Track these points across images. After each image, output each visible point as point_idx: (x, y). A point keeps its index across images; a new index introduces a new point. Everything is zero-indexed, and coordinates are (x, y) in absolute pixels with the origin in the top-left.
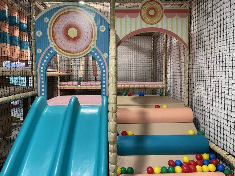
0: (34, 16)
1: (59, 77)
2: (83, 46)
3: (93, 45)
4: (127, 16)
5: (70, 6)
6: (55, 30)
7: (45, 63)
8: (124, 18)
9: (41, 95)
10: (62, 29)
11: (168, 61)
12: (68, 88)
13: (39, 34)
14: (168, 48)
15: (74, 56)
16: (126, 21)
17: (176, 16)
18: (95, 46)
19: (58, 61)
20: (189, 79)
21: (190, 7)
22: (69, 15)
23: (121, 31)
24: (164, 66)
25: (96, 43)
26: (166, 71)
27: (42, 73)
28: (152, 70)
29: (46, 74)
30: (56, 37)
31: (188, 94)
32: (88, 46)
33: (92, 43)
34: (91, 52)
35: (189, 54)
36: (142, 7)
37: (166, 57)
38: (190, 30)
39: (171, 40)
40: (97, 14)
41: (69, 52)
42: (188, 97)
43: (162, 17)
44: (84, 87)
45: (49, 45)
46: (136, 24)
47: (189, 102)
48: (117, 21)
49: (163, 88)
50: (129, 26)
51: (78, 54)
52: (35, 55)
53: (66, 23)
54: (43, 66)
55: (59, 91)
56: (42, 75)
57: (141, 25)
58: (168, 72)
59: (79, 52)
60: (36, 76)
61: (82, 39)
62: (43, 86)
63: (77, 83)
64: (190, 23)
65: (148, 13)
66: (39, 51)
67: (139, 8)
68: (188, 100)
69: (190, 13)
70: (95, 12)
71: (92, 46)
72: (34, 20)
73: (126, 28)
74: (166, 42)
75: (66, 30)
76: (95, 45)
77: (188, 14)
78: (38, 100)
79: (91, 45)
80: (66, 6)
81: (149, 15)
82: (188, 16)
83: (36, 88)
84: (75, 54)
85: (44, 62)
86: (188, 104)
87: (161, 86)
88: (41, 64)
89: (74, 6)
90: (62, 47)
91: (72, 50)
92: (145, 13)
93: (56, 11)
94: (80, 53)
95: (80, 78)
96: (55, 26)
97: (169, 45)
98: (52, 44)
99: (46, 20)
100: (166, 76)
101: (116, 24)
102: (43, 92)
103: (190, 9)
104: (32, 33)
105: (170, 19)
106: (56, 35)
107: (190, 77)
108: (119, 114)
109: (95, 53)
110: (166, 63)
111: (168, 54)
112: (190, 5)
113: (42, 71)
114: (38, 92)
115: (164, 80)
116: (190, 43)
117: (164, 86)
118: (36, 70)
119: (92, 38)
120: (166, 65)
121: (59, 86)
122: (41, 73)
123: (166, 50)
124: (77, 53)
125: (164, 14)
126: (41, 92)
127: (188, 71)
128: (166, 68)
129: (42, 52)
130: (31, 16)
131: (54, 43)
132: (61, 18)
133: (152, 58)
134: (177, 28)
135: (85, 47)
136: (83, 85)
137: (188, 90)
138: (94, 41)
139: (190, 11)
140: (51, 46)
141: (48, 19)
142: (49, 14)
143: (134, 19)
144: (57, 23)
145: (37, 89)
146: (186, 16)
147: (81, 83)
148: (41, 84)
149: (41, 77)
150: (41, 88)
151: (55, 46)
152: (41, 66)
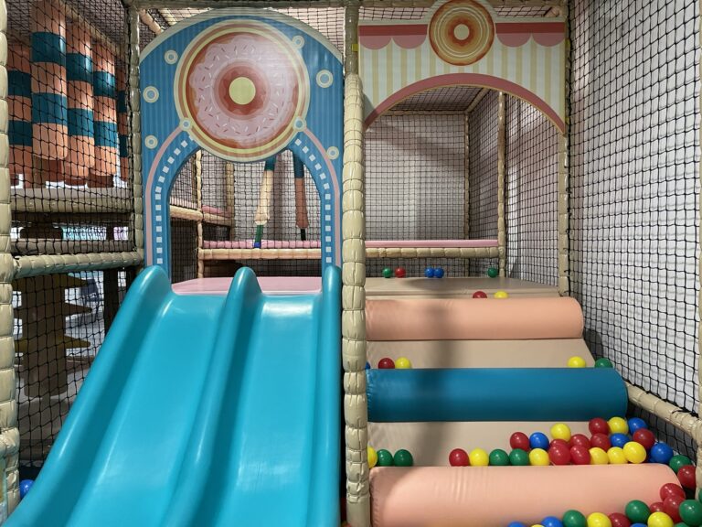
0: (138, 48)
1: (200, 226)
2: (270, 127)
3: (298, 123)
4: (393, 42)
5: (236, 17)
6: (194, 84)
7: (166, 175)
8: (385, 48)
9: (154, 263)
10: (212, 83)
11: (513, 178)
12: (226, 257)
13: (151, 94)
14: (511, 140)
15: (247, 155)
16: (389, 57)
17: (531, 41)
18: (304, 128)
19: (199, 178)
20: (569, 219)
21: (569, 17)
22: (233, 42)
23: (376, 84)
24: (500, 192)
25: (308, 118)
26: (506, 205)
27: (157, 202)
28: (467, 210)
29: (168, 209)
30: (196, 104)
31: (569, 260)
32: (285, 127)
33: (297, 119)
34: (293, 143)
35: (569, 147)
36: (433, 19)
37: (505, 166)
38: (569, 81)
39: (519, 115)
40: (308, 39)
41: (234, 145)
42: (569, 271)
43: (491, 43)
44: (270, 254)
45: (177, 125)
46: (418, 65)
47: (572, 283)
48: (366, 55)
49: (498, 257)
50: (397, 70)
51: (258, 149)
52: (140, 153)
53: (225, 64)
54: (161, 185)
55: (201, 265)
56: (158, 208)
57: (432, 66)
58: (513, 208)
59: (261, 145)
60: (143, 213)
61: (267, 109)
62: (159, 240)
63: (251, 243)
64: (570, 60)
65: (451, 33)
66: (151, 142)
67: (426, 20)
68: (569, 278)
69: (570, 32)
70: (303, 34)
71: (295, 127)
72: (138, 59)
73: (390, 75)
74: (506, 124)
75: (225, 83)
76: (304, 124)
77: (562, 35)
78: (146, 277)
79: (293, 124)
80: (224, 18)
81: (455, 41)
82: (563, 43)
83: (141, 244)
84: (249, 151)
85: (162, 174)
86: (570, 291)
87: (491, 250)
88: (156, 178)
89: (247, 17)
90: (212, 129)
91: (239, 139)
92: (443, 33)
93: (197, 34)
94: (263, 148)
95: (261, 227)
96: (196, 73)
97: (513, 131)
98: (186, 124)
99: (170, 57)
100: (506, 221)
101: (363, 65)
102: (159, 256)
103: (569, 21)
104: (132, 94)
105: (512, 51)
106: (198, 98)
107: (572, 211)
108: (371, 314)
109: (303, 145)
110: (506, 183)
111: (510, 156)
112: (569, 10)
113: (158, 197)
114: (145, 256)
115: (501, 234)
116: (570, 115)
117: (501, 249)
118: (142, 194)
119: (296, 105)
120: (506, 190)
121: (201, 251)
122: (154, 202)
123: (506, 145)
124: (254, 146)
125: (496, 35)
126: (155, 256)
127: (566, 196)
128: (506, 197)
129: (160, 145)
130: (129, 45)
131: (190, 120)
132: (210, 50)
133: (467, 175)
134: (533, 73)
135: (277, 129)
136: (268, 248)
137: (569, 250)
138: (301, 114)
139: (570, 28)
140: (182, 127)
141: (175, 55)
142: (179, 40)
143: (411, 52)
144: (199, 65)
145: (144, 246)
146: (560, 42)
147: (264, 242)
148: (155, 234)
149: (154, 213)
150: (155, 245)
151: (193, 129)
152: (156, 183)
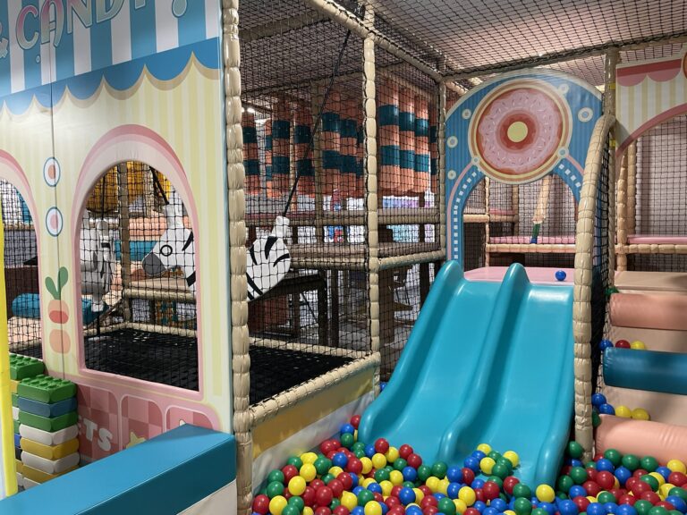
1: (487, 226)
2: (538, 157)
3: (562, 152)
4: (648, 77)
5: (514, 78)
6: (481, 132)
8: (640, 84)
9: (453, 258)
10: (495, 128)
12: (507, 251)
13: (452, 142)
15: (520, 180)
16: (645, 91)
18: (566, 155)
19: (487, 189)
22: (512, 97)
23: (631, 116)
25: (570, 148)
27: (455, 216)
29: (462, 219)
30: (483, 145)
32: (551, 156)
33: (560, 149)
34: (557, 167)
40: (572, 85)
41: (510, 172)
44: (545, 249)
45: (470, 161)
48: (622, 92)
50: (652, 101)
51: (529, 174)
52: (444, 183)
53: (504, 114)
54: (458, 204)
55: (487, 256)
56: (456, 220)
59: (531, 171)
60: (445, 224)
61: (536, 143)
63: (528, 239)
66: (452, 175)
67: (682, 55)
70: (568, 82)
71: (559, 155)
73: (645, 106)
75: (505, 128)
76: (567, 152)
78: (448, 267)
79: (558, 153)
80: (505, 81)
83: (444, 245)
84: (522, 176)
85: (459, 196)
88: (455, 199)
89: (523, 76)
90: (494, 163)
91: (514, 168)
93: (485, 95)
94: (533, 173)
95: (537, 226)
96: (484, 123)
98: (476, 160)
99: (466, 114)
101: (619, 101)
102: (455, 253)
104: (440, 142)
106: (484, 141)
109: (565, 169)
113: (456, 213)
114: (446, 253)
119: (560, 137)
121: (488, 245)
124: (525, 173)
126: (453, 253)
129: (457, 176)
130: (439, 109)
131: (479, 158)
132: (494, 105)
135: (544, 158)
136: (543, 244)
138: (564, 145)
140: (473, 162)
141: (469, 112)
142: (471, 103)
143: (666, 85)
144: (486, 117)
145: (446, 247)
147: (539, 238)
148: (453, 238)
149: (453, 224)
150: (453, 246)
151: (481, 164)
152: (454, 203)
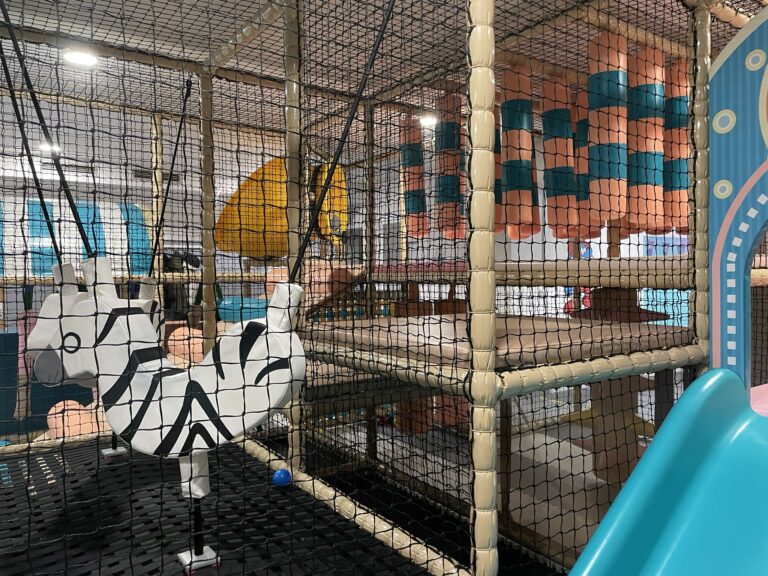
0: (707, 60)
7: (744, 236)
9: (724, 365)
13: (724, 122)
27: (730, 275)
45: (763, 159)
52: (707, 206)
54: (736, 250)
56: (731, 283)
60: (708, 290)
62: (731, 330)
66: (723, 189)
72: (707, 76)
83: (705, 334)
88: (729, 240)
99: (754, 60)
102: (730, 353)
104: (698, 125)
113: (731, 268)
114: (710, 351)
118: (708, 264)
122: (724, 275)
126: (726, 353)
129: (736, 192)
130: (695, 61)
141: (761, 55)
145: (708, 337)
148: (726, 322)
149: (725, 291)
150: (726, 337)
152: (729, 247)
